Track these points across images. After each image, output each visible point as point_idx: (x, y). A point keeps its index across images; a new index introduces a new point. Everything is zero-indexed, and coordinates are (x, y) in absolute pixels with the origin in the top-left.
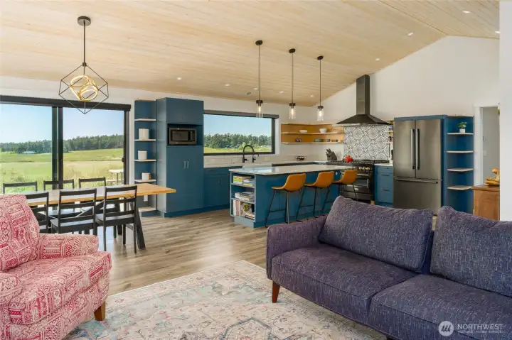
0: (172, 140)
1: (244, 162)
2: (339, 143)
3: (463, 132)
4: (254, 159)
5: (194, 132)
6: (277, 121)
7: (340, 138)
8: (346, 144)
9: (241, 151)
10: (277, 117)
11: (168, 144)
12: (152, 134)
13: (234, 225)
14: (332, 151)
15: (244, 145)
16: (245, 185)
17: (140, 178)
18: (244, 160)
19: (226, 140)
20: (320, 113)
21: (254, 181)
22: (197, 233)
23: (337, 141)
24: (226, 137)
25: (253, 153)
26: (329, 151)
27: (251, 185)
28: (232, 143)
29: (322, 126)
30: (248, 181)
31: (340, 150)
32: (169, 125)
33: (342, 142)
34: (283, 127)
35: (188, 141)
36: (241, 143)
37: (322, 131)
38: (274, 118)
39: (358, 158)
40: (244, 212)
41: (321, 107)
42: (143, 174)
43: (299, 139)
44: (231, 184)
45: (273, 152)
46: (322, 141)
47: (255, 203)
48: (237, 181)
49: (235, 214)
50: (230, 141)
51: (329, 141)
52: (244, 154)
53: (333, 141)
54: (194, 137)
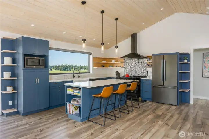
0: (27, 65)
1: (74, 78)
2: (122, 67)
3: (186, 61)
4: (79, 77)
5: (43, 60)
6: (91, 56)
7: (122, 65)
8: (125, 68)
9: (73, 72)
10: (91, 53)
11: (24, 67)
12: (14, 61)
13: (68, 120)
14: (118, 71)
15: (73, 69)
16: (75, 94)
17: (5, 90)
18: (74, 77)
19: (66, 67)
20: (117, 51)
21: (81, 91)
22: (41, 131)
23: (121, 66)
24: (66, 66)
25: (79, 73)
26: (117, 71)
27: (78, 94)
28: (68, 68)
29: (113, 59)
30: (77, 92)
31: (122, 71)
32: (25, 55)
33: (123, 67)
34: (94, 59)
35: (38, 66)
36: (72, 68)
37: (113, 61)
38: (90, 54)
39: (131, 75)
40: (74, 111)
41: (117, 47)
42: (8, 88)
43: (103, 66)
44: (66, 93)
45: (89, 72)
46: (113, 66)
47: (81, 106)
48: (70, 91)
49: (68, 112)
50: (67, 67)
51: (117, 66)
52: (74, 73)
53: (118, 66)
54: (43, 63)
